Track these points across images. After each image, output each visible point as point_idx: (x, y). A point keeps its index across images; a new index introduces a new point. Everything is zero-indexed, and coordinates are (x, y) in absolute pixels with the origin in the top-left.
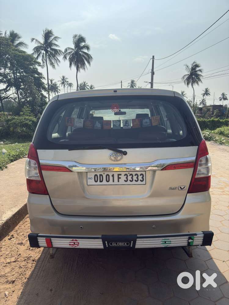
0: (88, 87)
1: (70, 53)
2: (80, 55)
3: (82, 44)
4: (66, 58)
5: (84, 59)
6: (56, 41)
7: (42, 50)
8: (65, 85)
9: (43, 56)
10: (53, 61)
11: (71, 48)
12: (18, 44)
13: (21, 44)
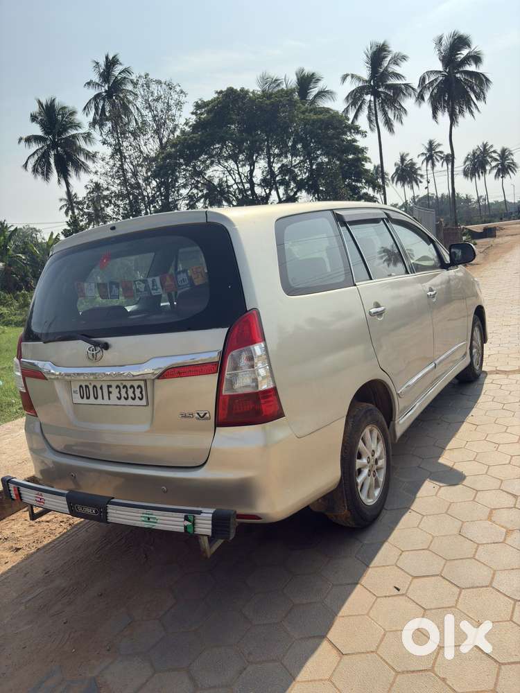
0: (494, 155)
1: (431, 83)
2: (458, 80)
3: (462, 52)
4: (423, 99)
5: (469, 89)
6: (397, 64)
7: (367, 94)
8: (436, 163)
9: (369, 107)
10: (391, 115)
11: (436, 71)
12: (315, 97)
13: (322, 94)
